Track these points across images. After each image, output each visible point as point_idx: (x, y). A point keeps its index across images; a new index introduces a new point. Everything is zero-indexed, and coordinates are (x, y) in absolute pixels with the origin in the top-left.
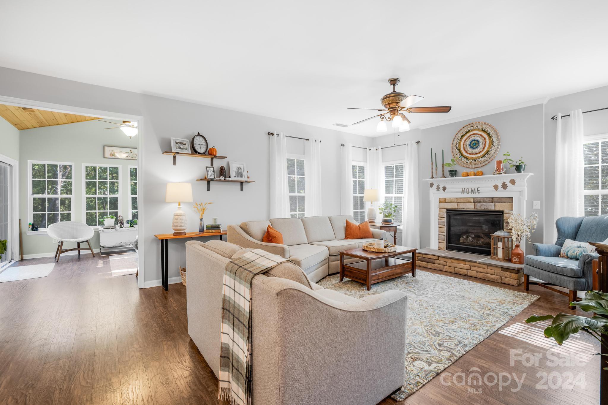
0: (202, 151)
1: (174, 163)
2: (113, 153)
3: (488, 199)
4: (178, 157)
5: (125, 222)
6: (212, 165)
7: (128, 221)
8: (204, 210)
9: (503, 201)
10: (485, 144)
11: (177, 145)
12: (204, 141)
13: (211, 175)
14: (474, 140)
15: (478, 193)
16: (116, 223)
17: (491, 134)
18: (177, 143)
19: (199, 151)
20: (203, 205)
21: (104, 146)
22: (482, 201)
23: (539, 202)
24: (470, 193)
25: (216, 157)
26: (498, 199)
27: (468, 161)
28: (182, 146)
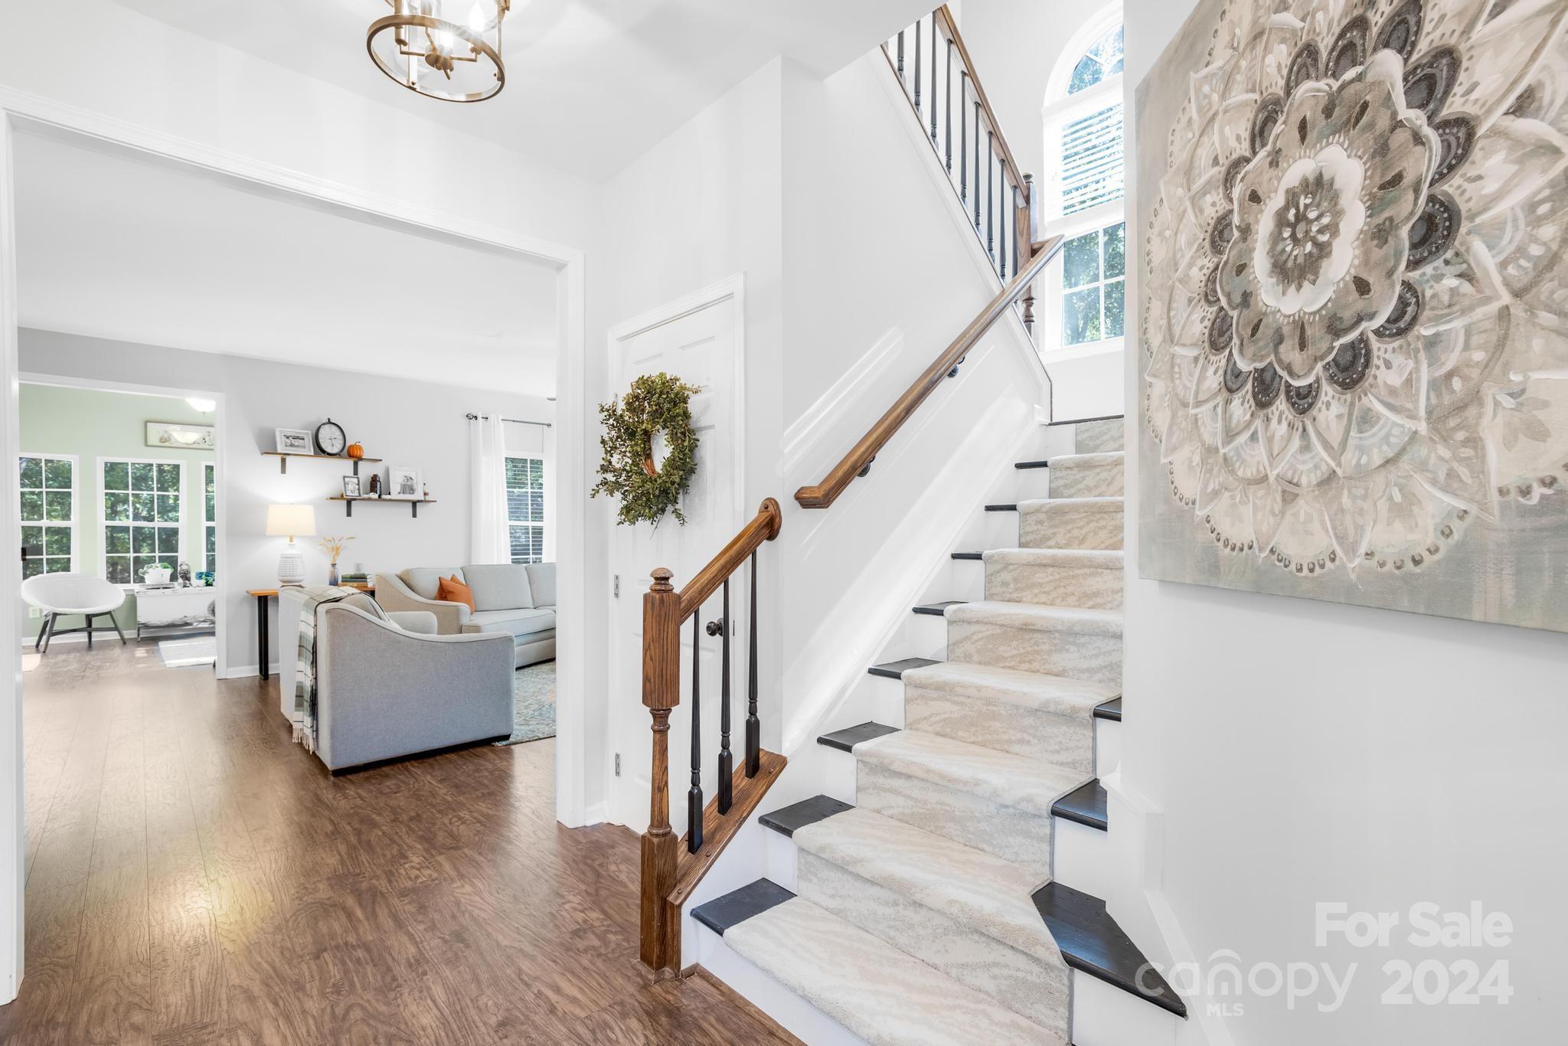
0: (335, 450)
1: (283, 471)
2: (166, 436)
4: (288, 459)
5: (193, 576)
6: (356, 472)
7: (202, 573)
8: (338, 549)
11: (288, 441)
12: (338, 432)
13: (352, 491)
16: (173, 578)
18: (288, 437)
19: (329, 450)
20: (337, 541)
21: (146, 422)
25: (361, 459)
28: (296, 442)
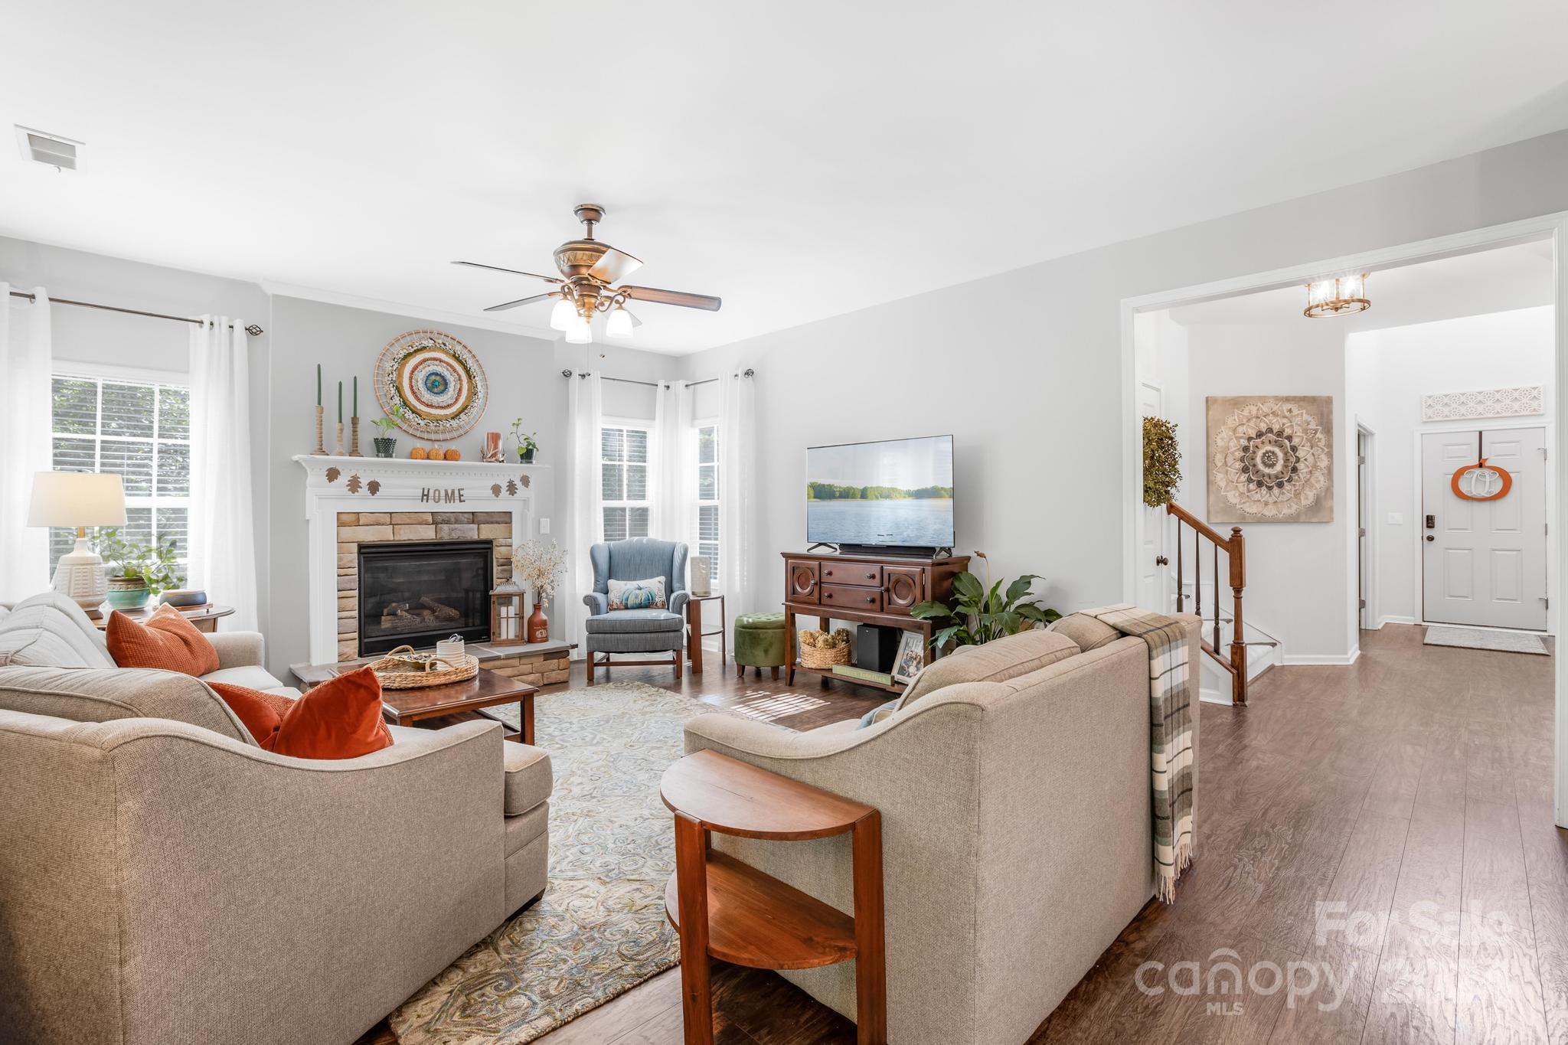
3: (466, 515)
9: (494, 519)
10: (460, 390)
14: (437, 374)
15: (461, 501)
17: (472, 370)
22: (453, 520)
23: (548, 520)
24: (442, 502)
26: (485, 515)
27: (420, 422)
